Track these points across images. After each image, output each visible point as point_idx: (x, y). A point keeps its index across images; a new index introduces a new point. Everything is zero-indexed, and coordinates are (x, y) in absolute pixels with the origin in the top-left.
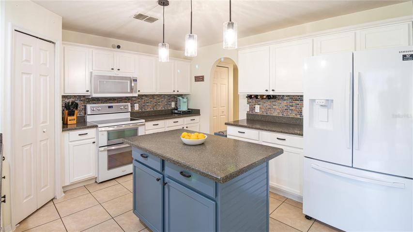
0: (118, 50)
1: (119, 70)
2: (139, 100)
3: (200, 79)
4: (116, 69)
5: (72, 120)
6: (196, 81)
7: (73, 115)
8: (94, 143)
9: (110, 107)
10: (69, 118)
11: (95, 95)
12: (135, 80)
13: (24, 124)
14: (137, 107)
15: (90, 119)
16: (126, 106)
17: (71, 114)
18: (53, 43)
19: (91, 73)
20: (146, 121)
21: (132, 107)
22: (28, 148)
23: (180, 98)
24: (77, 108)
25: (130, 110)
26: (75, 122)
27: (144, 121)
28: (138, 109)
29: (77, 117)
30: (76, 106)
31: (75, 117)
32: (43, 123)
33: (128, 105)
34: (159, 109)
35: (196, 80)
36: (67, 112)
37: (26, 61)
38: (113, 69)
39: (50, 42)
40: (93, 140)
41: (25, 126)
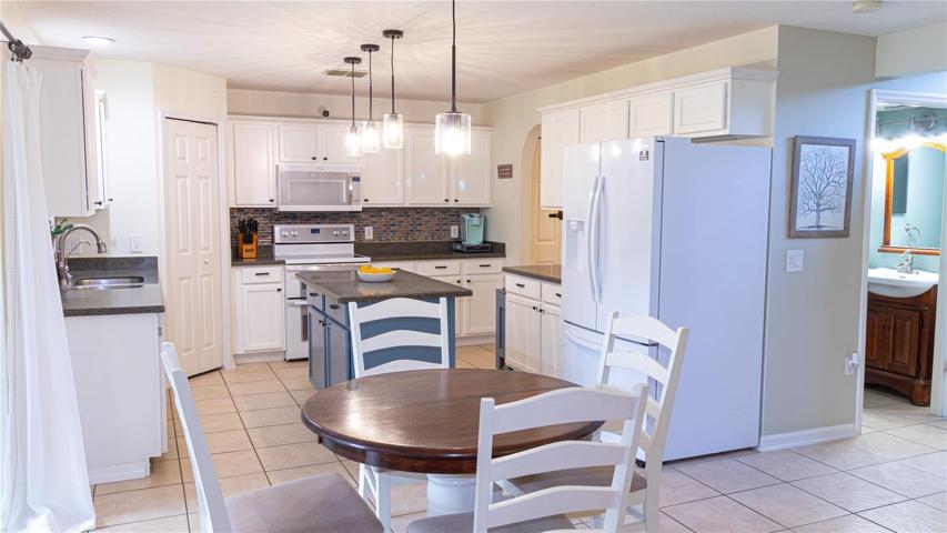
0: (325, 120)
1: (325, 159)
2: (375, 219)
3: (505, 172)
4: (320, 158)
5: (248, 250)
6: (501, 177)
7: (251, 242)
8: (279, 290)
9: (314, 231)
10: (245, 247)
11: (283, 208)
12: (357, 179)
13: (181, 248)
14: (369, 234)
15: (279, 252)
16: (344, 229)
17: (249, 240)
18: (214, 124)
19: (277, 167)
20: (372, 261)
21: (359, 233)
22: (186, 281)
23: (466, 217)
24: (256, 230)
25: (352, 239)
26: (253, 254)
27: (368, 259)
28: (371, 237)
29: (257, 246)
30: (253, 226)
31: (253, 246)
32: (205, 249)
33: (348, 229)
34: (421, 239)
35: (501, 175)
36: (241, 236)
37: (180, 158)
38: (314, 158)
39: (210, 124)
40: (279, 286)
41: (182, 251)
